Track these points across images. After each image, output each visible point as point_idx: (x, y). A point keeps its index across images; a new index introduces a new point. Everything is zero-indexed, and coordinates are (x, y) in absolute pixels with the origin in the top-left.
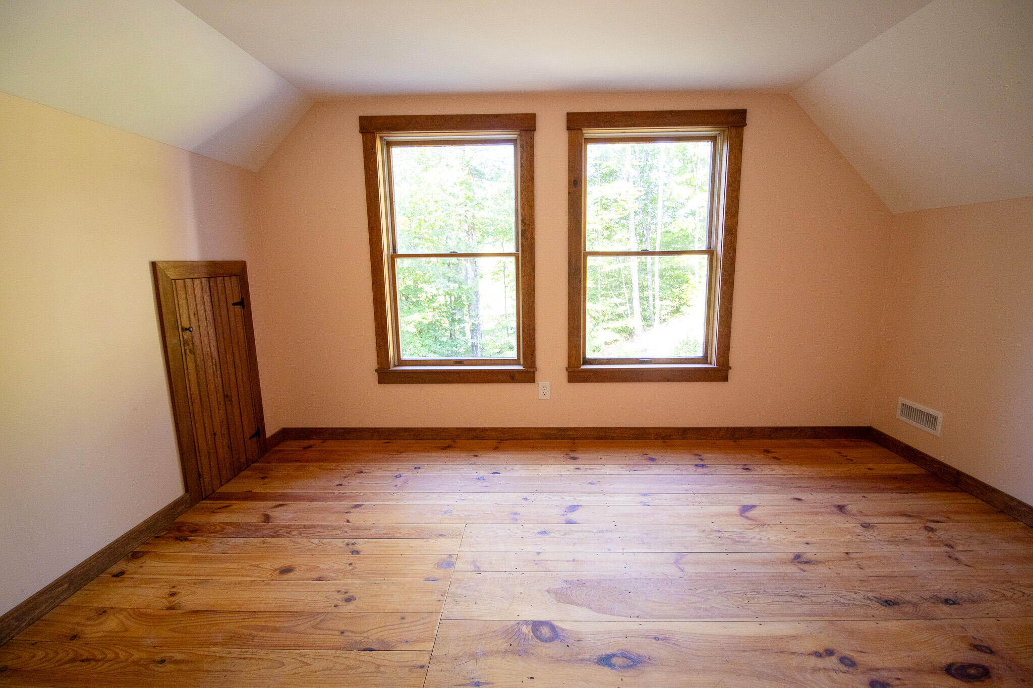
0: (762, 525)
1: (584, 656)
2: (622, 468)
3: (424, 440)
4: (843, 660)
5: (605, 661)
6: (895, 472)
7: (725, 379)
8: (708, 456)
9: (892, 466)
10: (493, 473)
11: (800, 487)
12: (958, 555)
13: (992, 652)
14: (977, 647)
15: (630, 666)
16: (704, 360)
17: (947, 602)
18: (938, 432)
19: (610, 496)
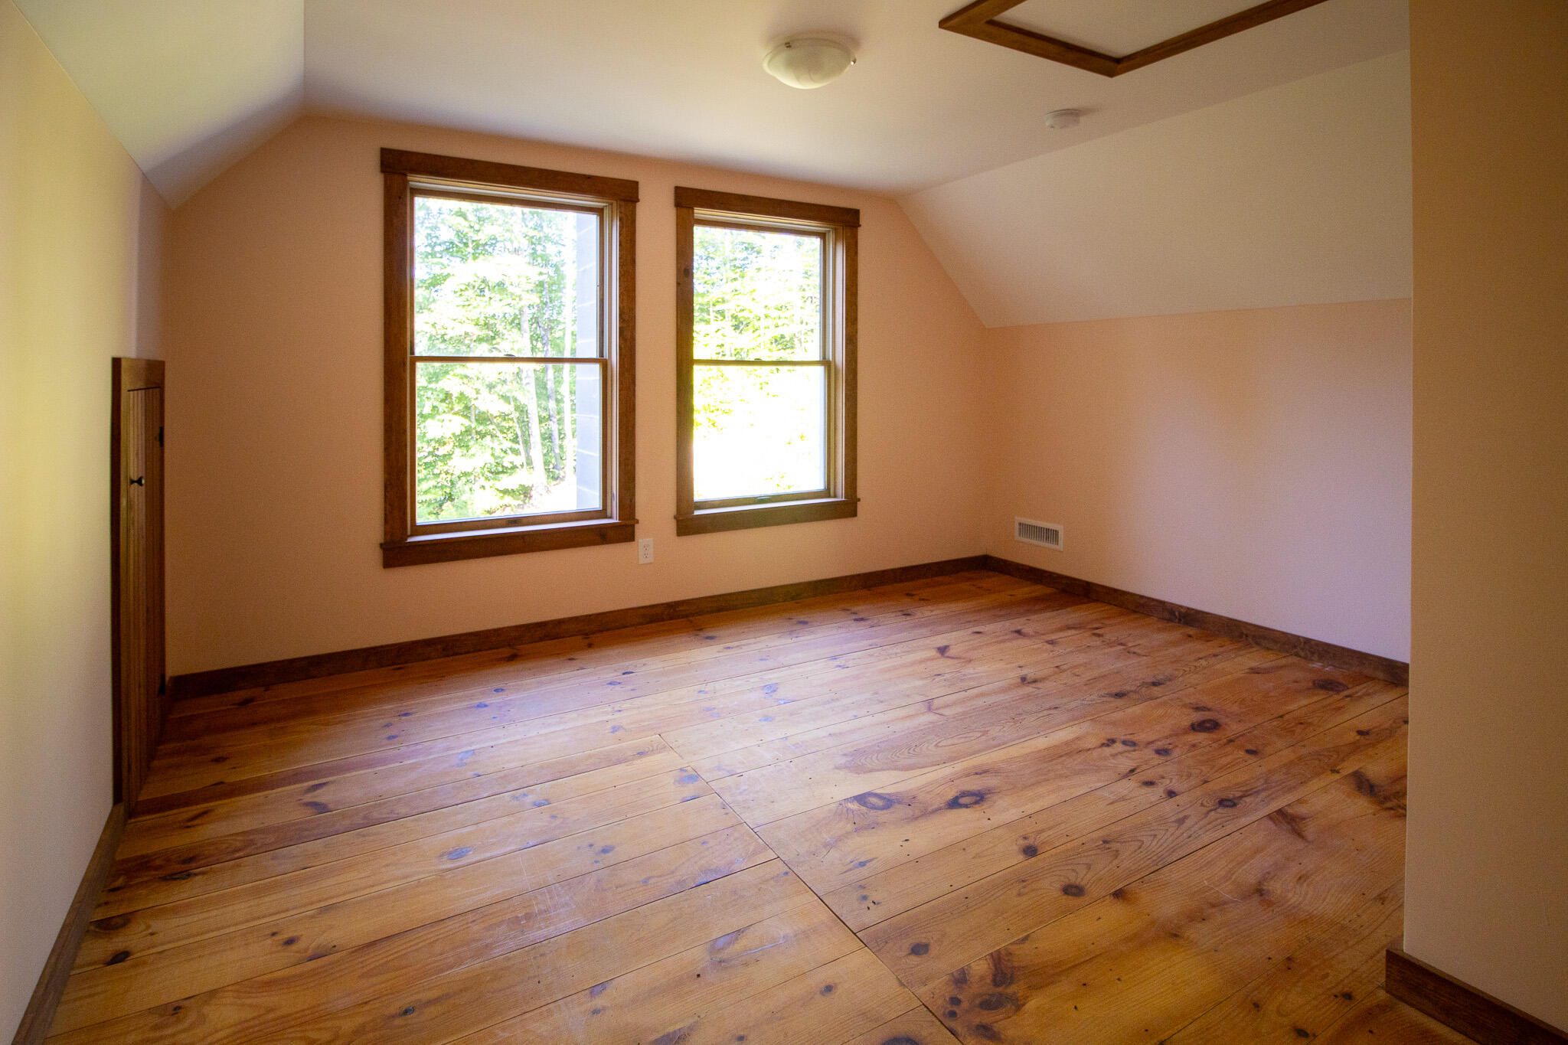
0: (970, 661)
1: (933, 807)
2: (779, 637)
3: (461, 654)
4: (1124, 743)
5: (954, 804)
6: (1033, 595)
7: (854, 514)
8: (861, 608)
9: (1026, 589)
10: (624, 674)
11: (970, 622)
12: (1132, 649)
13: (1209, 710)
14: (1197, 709)
15: (976, 803)
16: (827, 493)
17: (1154, 684)
18: (1061, 546)
19: (798, 668)
